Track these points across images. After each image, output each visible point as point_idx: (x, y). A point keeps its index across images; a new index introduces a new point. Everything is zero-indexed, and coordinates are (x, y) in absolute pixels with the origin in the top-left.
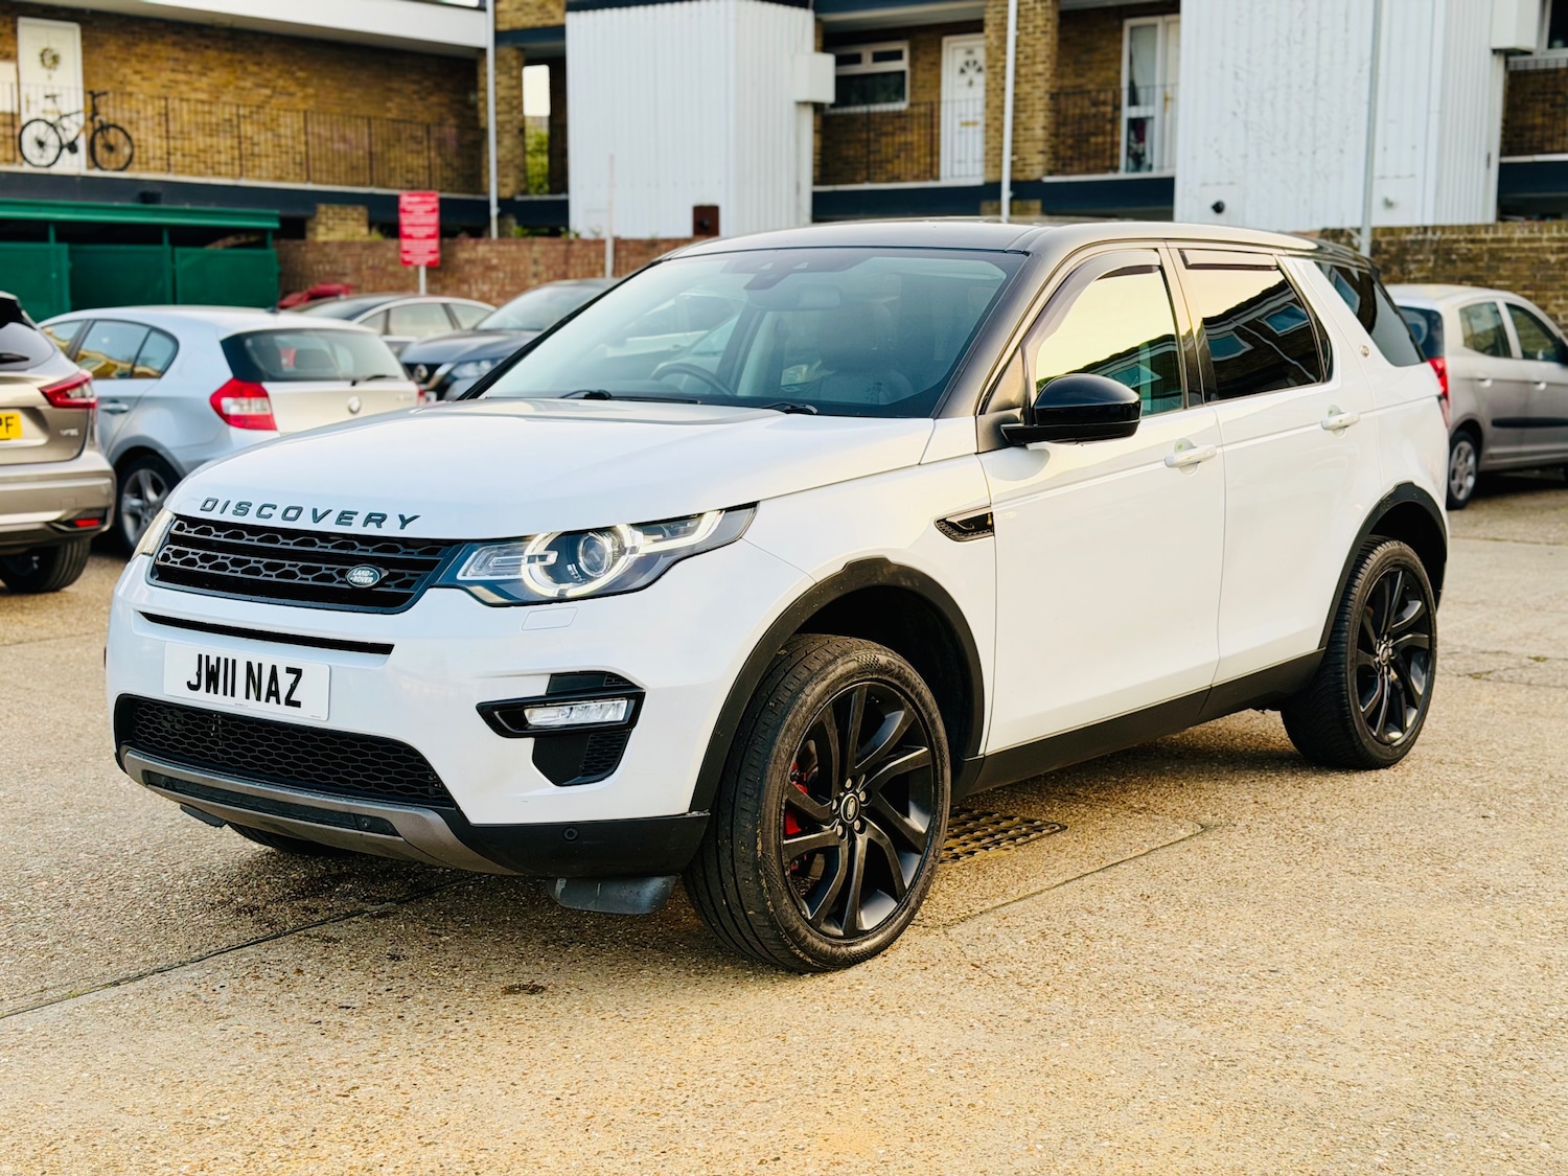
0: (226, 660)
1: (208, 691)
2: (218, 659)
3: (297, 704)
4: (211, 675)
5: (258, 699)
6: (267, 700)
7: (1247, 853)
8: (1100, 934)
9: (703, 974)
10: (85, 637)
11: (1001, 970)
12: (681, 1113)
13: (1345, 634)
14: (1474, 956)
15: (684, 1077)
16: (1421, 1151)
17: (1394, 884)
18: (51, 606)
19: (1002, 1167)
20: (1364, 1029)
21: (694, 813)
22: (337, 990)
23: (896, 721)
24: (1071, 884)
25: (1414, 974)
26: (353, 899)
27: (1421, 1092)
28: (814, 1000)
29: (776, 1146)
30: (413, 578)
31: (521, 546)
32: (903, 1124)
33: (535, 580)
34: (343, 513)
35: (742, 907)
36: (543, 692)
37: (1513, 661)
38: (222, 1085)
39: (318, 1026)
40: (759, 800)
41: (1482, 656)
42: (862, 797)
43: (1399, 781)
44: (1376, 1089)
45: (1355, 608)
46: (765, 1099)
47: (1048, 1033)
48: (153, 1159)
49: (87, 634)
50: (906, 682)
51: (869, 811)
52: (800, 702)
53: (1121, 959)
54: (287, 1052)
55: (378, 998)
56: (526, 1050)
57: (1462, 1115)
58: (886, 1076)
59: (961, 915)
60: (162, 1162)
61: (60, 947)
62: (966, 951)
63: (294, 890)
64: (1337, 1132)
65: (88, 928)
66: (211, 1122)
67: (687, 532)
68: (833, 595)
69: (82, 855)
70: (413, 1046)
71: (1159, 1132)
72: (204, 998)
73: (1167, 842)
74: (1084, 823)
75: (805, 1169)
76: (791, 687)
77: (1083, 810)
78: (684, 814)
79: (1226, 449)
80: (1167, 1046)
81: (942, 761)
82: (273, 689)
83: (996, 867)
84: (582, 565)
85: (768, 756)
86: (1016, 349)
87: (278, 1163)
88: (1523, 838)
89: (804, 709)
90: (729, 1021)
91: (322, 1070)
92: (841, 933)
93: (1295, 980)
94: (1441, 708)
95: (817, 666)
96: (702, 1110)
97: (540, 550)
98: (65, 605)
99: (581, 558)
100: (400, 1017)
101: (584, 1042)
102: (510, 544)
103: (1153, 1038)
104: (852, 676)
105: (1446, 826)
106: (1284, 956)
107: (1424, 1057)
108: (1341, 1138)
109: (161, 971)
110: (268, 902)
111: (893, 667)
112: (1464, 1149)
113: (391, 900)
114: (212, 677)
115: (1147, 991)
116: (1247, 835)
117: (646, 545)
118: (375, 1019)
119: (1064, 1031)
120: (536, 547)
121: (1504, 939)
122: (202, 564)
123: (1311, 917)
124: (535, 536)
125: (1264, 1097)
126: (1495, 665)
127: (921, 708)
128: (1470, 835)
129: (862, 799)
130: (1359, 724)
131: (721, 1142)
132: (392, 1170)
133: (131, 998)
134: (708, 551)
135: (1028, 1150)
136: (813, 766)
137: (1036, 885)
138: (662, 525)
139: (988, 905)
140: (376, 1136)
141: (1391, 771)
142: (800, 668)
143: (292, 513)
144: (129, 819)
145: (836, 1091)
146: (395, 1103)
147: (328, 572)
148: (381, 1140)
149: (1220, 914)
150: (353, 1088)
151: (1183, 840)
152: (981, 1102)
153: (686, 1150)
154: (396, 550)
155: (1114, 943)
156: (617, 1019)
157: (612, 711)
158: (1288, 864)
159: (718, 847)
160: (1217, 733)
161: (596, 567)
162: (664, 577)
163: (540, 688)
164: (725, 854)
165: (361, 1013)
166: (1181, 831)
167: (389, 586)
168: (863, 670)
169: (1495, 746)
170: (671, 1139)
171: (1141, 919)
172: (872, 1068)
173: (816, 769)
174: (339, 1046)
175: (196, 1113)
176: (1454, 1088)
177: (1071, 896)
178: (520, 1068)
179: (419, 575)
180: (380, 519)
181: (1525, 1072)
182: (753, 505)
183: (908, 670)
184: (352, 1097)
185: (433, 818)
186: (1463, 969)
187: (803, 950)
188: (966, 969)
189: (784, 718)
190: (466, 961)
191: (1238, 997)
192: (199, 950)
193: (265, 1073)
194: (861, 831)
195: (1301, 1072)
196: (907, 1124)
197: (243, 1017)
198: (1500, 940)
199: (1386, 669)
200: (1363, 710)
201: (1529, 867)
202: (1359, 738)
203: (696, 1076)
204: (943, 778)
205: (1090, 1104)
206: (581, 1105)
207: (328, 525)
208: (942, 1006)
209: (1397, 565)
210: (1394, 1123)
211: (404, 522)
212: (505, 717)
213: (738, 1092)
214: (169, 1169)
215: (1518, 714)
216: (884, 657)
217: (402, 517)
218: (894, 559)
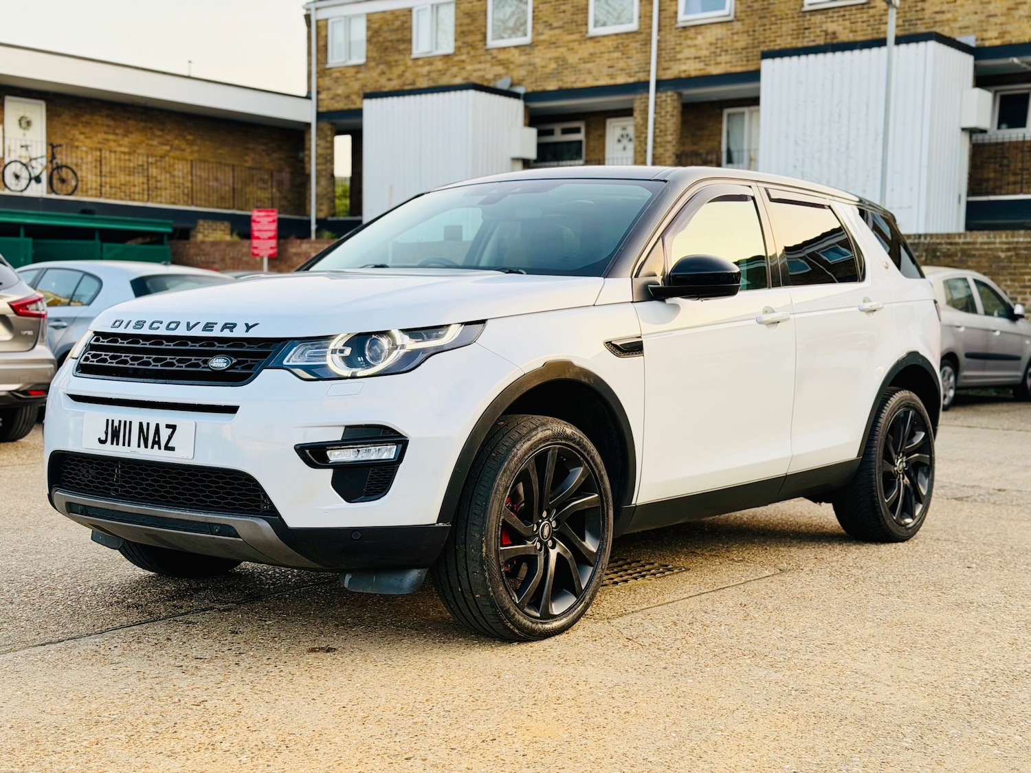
0: (125, 422)
1: (112, 443)
2: (120, 421)
3: (173, 449)
4: (115, 433)
5: (146, 446)
6: (152, 448)
7: (811, 584)
8: (713, 623)
9: (444, 643)
10: (32, 465)
11: (646, 641)
12: (428, 715)
13: (874, 449)
14: (966, 638)
15: (431, 696)
16: (934, 740)
17: (910, 600)
18: (10, 449)
19: (648, 745)
20: (893, 675)
21: (440, 524)
22: (194, 649)
23: (577, 474)
24: (693, 598)
25: (925, 647)
26: (206, 601)
27: (934, 709)
28: (520, 656)
29: (493, 733)
30: (253, 363)
31: (327, 343)
32: (581, 722)
33: (335, 364)
34: (208, 324)
35: (472, 592)
36: (339, 438)
37: (984, 491)
38: (113, 699)
39: (181, 668)
40: (484, 518)
41: (962, 488)
42: (554, 524)
43: (911, 549)
44: (903, 706)
45: (881, 431)
46: (486, 708)
47: (679, 675)
48: (64, 738)
49: (33, 464)
50: (584, 448)
51: (558, 535)
52: (513, 454)
53: (728, 637)
54: (158, 682)
55: (223, 654)
56: (323, 681)
57: (961, 721)
58: (569, 697)
59: (619, 613)
60: (69, 740)
61: (5, 625)
62: (623, 632)
63: (167, 596)
64: (877, 729)
65: (25, 615)
66: (104, 719)
67: (438, 337)
68: (537, 383)
69: (23, 577)
70: (244, 679)
71: (755, 728)
72: (102, 652)
73: (757, 578)
74: (701, 567)
75: (513, 745)
76: (507, 444)
77: (700, 561)
78: (434, 524)
79: (796, 316)
80: (759, 683)
81: (608, 505)
82: (157, 439)
83: (643, 588)
84: (368, 358)
85: (491, 488)
86: (658, 239)
87: (150, 741)
88: (995, 578)
89: (516, 458)
90: (461, 667)
91: (183, 691)
92: (538, 615)
93: (845, 648)
94: (937, 514)
95: (524, 431)
96: (442, 713)
97: (340, 346)
98: (20, 449)
99: (367, 353)
100: (236, 664)
101: (363, 678)
102: (319, 341)
103: (750, 678)
104: (548, 440)
105: (943, 572)
106: (838, 636)
107: (934, 690)
108: (880, 732)
109: (74, 638)
110: (149, 602)
111: (575, 437)
112: (963, 739)
113: (232, 602)
114: (115, 434)
115: (745, 653)
116: (811, 574)
117: (411, 344)
118: (220, 665)
119: (690, 674)
120: (336, 343)
121: (985, 629)
122: (111, 361)
123: (855, 617)
124: (337, 335)
125: (826, 710)
126: (971, 493)
127: (594, 467)
128: (960, 577)
129: (554, 526)
130: (884, 510)
131: (455, 730)
132: (228, 745)
133: (53, 652)
134: (453, 349)
135: (666, 736)
136: (521, 501)
137: (669, 598)
138: (420, 332)
139: (637, 608)
140: (218, 727)
141: (906, 543)
142: (513, 433)
143: (173, 326)
144: (56, 558)
145: (535, 704)
146: (232, 709)
147: (197, 361)
148: (221, 729)
149: (794, 614)
150: (203, 701)
151: (768, 576)
152: (633, 711)
153: (432, 735)
154: (243, 346)
155: (723, 627)
156: (385, 666)
157: (387, 452)
158: (839, 590)
159: (456, 550)
160: (789, 523)
161: (376, 358)
162: (422, 365)
163: (337, 435)
164: (461, 555)
165: (209, 661)
166: (767, 572)
167: (237, 369)
168: (556, 437)
169: (973, 532)
170: (421, 728)
171: (741, 615)
172: (559, 692)
173: (523, 505)
174: (194, 679)
175: (95, 714)
176: (955, 706)
177: (693, 604)
178: (318, 691)
179: (257, 361)
180: (231, 326)
181: (1003, 698)
182: (483, 322)
183: (585, 440)
184: (202, 706)
185: (264, 524)
186: (959, 645)
187: (513, 623)
188: (623, 641)
189: (502, 463)
190: (282, 635)
191: (807, 657)
192: (101, 627)
193: (143, 693)
194: (553, 547)
195: (851, 697)
196: (583, 722)
197: (129, 663)
198: (982, 630)
199: (901, 476)
200: (886, 501)
201: (1000, 593)
202: (884, 520)
203: (439, 696)
204: (608, 516)
205: (707, 713)
206: (360, 710)
207: (198, 332)
208: (607, 660)
209: (908, 406)
210: (915, 725)
211: (248, 327)
212: (313, 454)
213: (467, 704)
214: (74, 744)
215: (988, 518)
216: (569, 430)
217: (247, 325)
218: (577, 363)
